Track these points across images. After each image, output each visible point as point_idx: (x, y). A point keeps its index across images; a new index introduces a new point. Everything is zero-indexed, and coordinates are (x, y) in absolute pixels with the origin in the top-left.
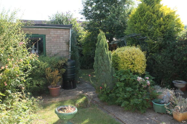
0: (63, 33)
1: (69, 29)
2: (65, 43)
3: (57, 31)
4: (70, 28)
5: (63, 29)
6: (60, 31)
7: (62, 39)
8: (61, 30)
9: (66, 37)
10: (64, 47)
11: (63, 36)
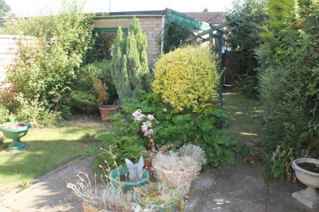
0: (152, 24)
1: (161, 17)
2: (155, 41)
3: (144, 21)
4: (162, 15)
5: (153, 19)
6: (149, 21)
7: (150, 34)
8: (150, 19)
9: (157, 31)
10: (153, 49)
11: (152, 30)
